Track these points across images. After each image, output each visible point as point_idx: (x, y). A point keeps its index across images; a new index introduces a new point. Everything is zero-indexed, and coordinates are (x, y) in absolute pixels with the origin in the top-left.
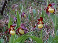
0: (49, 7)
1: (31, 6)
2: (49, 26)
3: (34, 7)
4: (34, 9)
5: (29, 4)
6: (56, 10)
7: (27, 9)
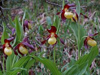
0: (66, 9)
1: (44, 12)
2: (74, 45)
3: (49, 13)
4: (50, 16)
5: (41, 9)
6: (79, 16)
7: (37, 17)
